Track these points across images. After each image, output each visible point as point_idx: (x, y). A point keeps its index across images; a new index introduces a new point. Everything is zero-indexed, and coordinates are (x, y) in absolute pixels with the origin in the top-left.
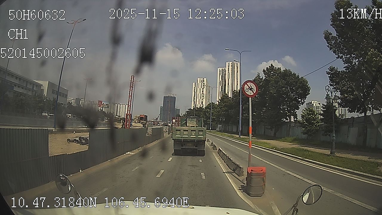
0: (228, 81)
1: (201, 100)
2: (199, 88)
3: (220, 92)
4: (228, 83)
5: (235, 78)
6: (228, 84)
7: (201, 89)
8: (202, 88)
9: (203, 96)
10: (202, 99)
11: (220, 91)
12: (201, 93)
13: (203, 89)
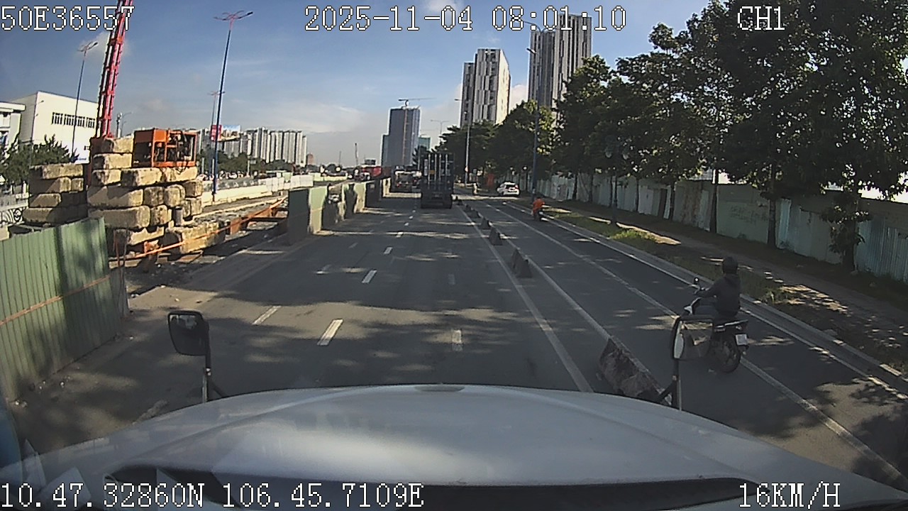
2: (479, 74)
4: (560, 68)
5: (580, 55)
6: (560, 71)
7: (488, 77)
8: (490, 74)
9: (491, 98)
10: (488, 104)
12: (487, 89)
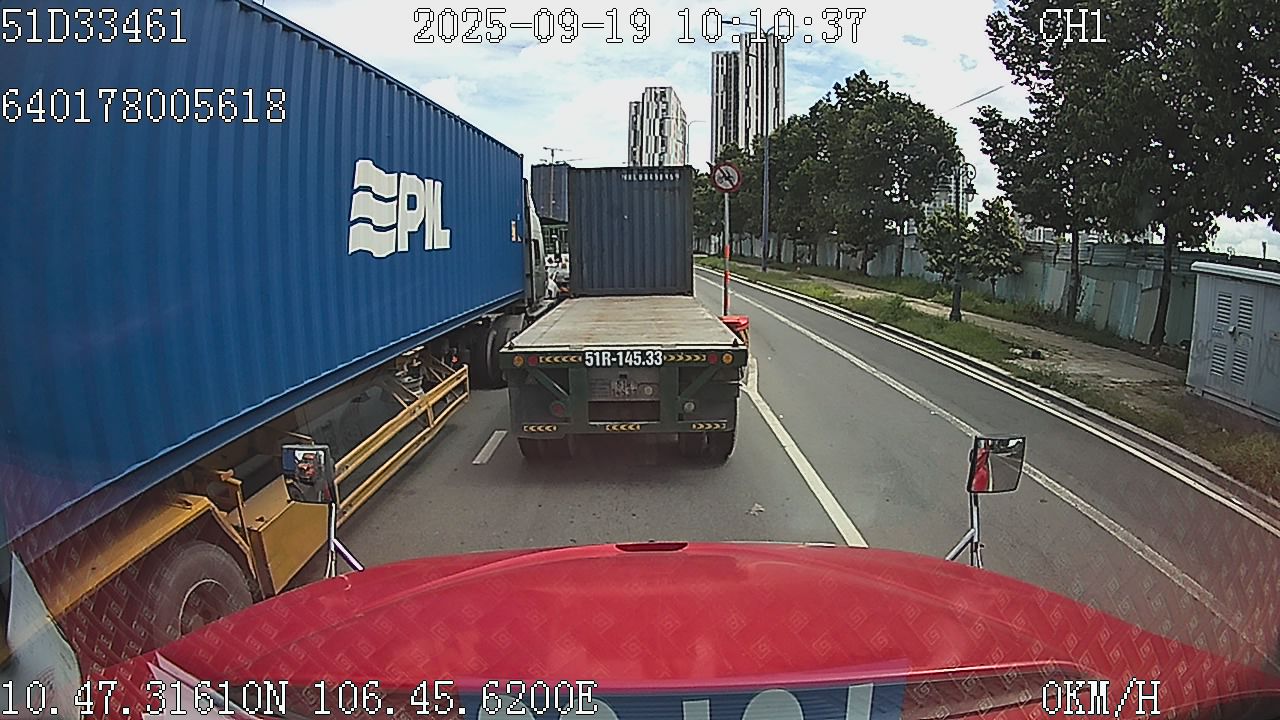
0: (747, 93)
1: (657, 155)
2: (648, 117)
3: (722, 128)
4: (747, 101)
5: (771, 83)
7: (657, 121)
8: (660, 117)
10: (660, 151)
11: (720, 124)
12: (657, 134)
13: (661, 120)
